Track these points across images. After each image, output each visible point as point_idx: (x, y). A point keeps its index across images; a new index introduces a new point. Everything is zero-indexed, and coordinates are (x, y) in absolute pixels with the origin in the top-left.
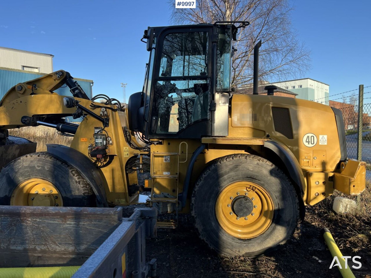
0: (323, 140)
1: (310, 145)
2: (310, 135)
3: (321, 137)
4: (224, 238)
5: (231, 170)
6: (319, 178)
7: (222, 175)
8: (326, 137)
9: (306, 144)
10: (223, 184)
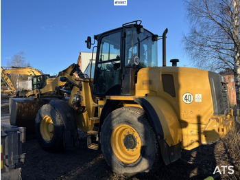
0: (198, 98)
1: (188, 102)
2: (188, 94)
3: (196, 95)
4: (114, 159)
5: (117, 116)
6: (193, 129)
7: (113, 119)
8: (200, 95)
9: (185, 101)
10: (114, 125)
